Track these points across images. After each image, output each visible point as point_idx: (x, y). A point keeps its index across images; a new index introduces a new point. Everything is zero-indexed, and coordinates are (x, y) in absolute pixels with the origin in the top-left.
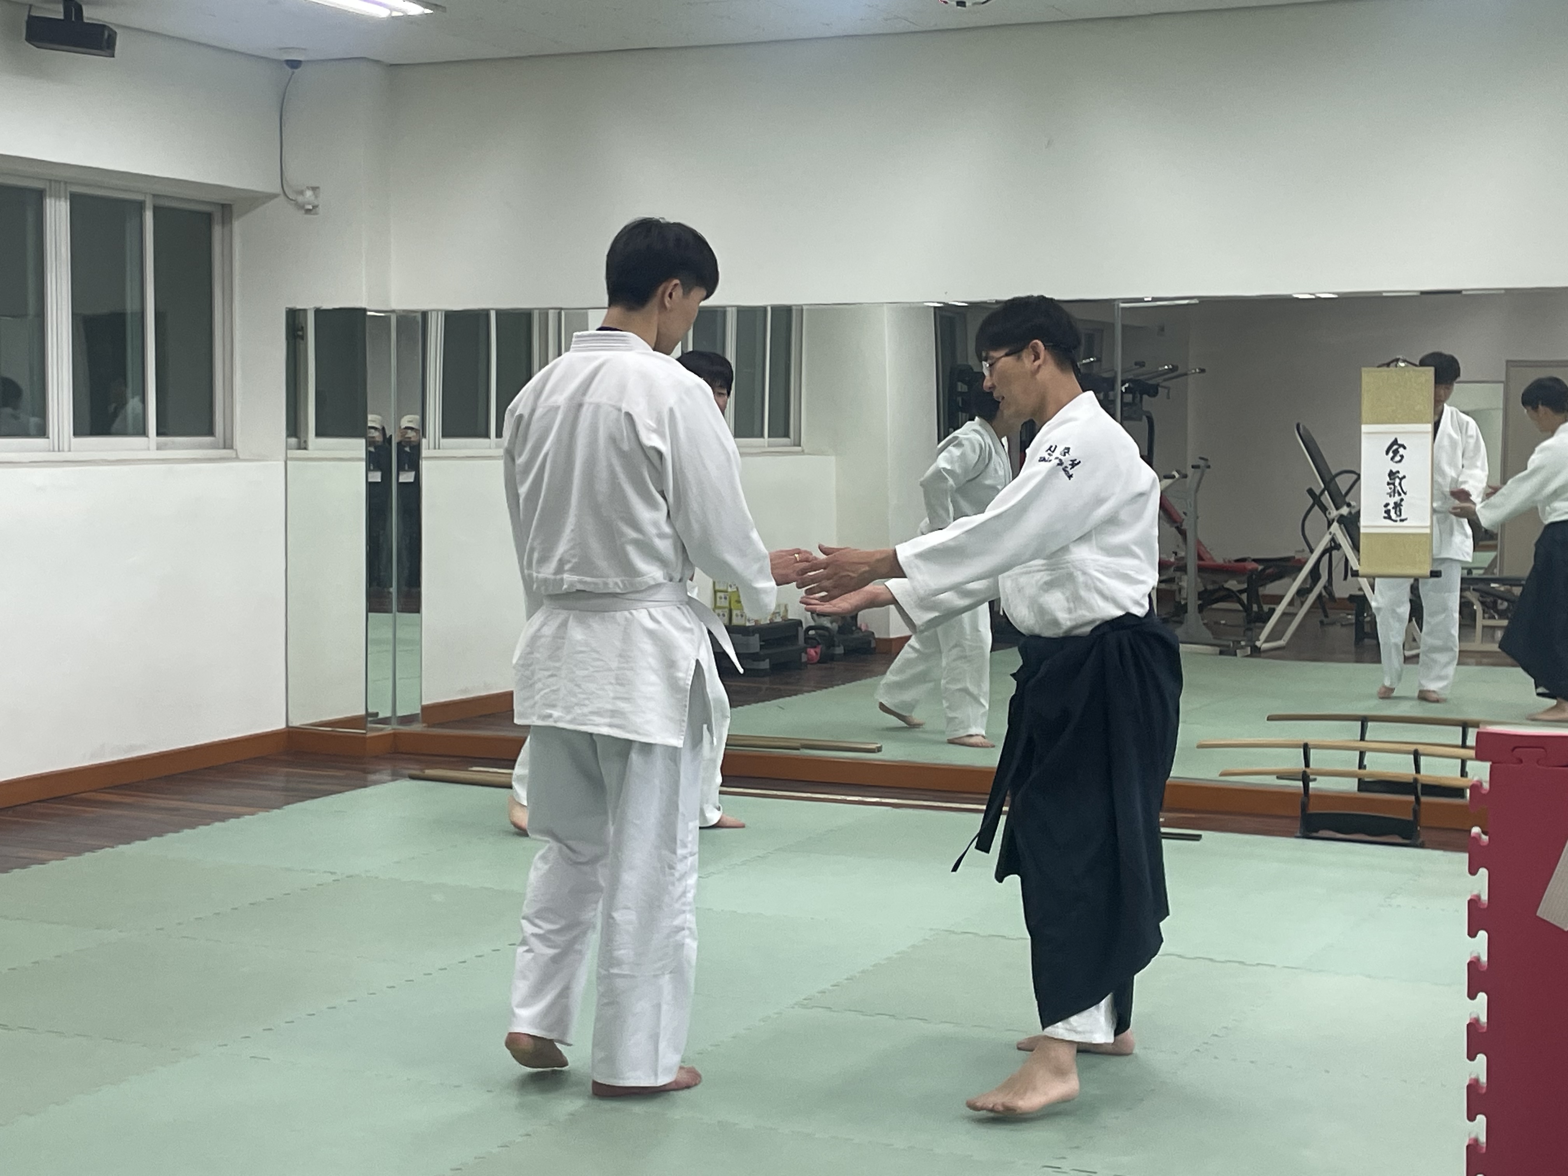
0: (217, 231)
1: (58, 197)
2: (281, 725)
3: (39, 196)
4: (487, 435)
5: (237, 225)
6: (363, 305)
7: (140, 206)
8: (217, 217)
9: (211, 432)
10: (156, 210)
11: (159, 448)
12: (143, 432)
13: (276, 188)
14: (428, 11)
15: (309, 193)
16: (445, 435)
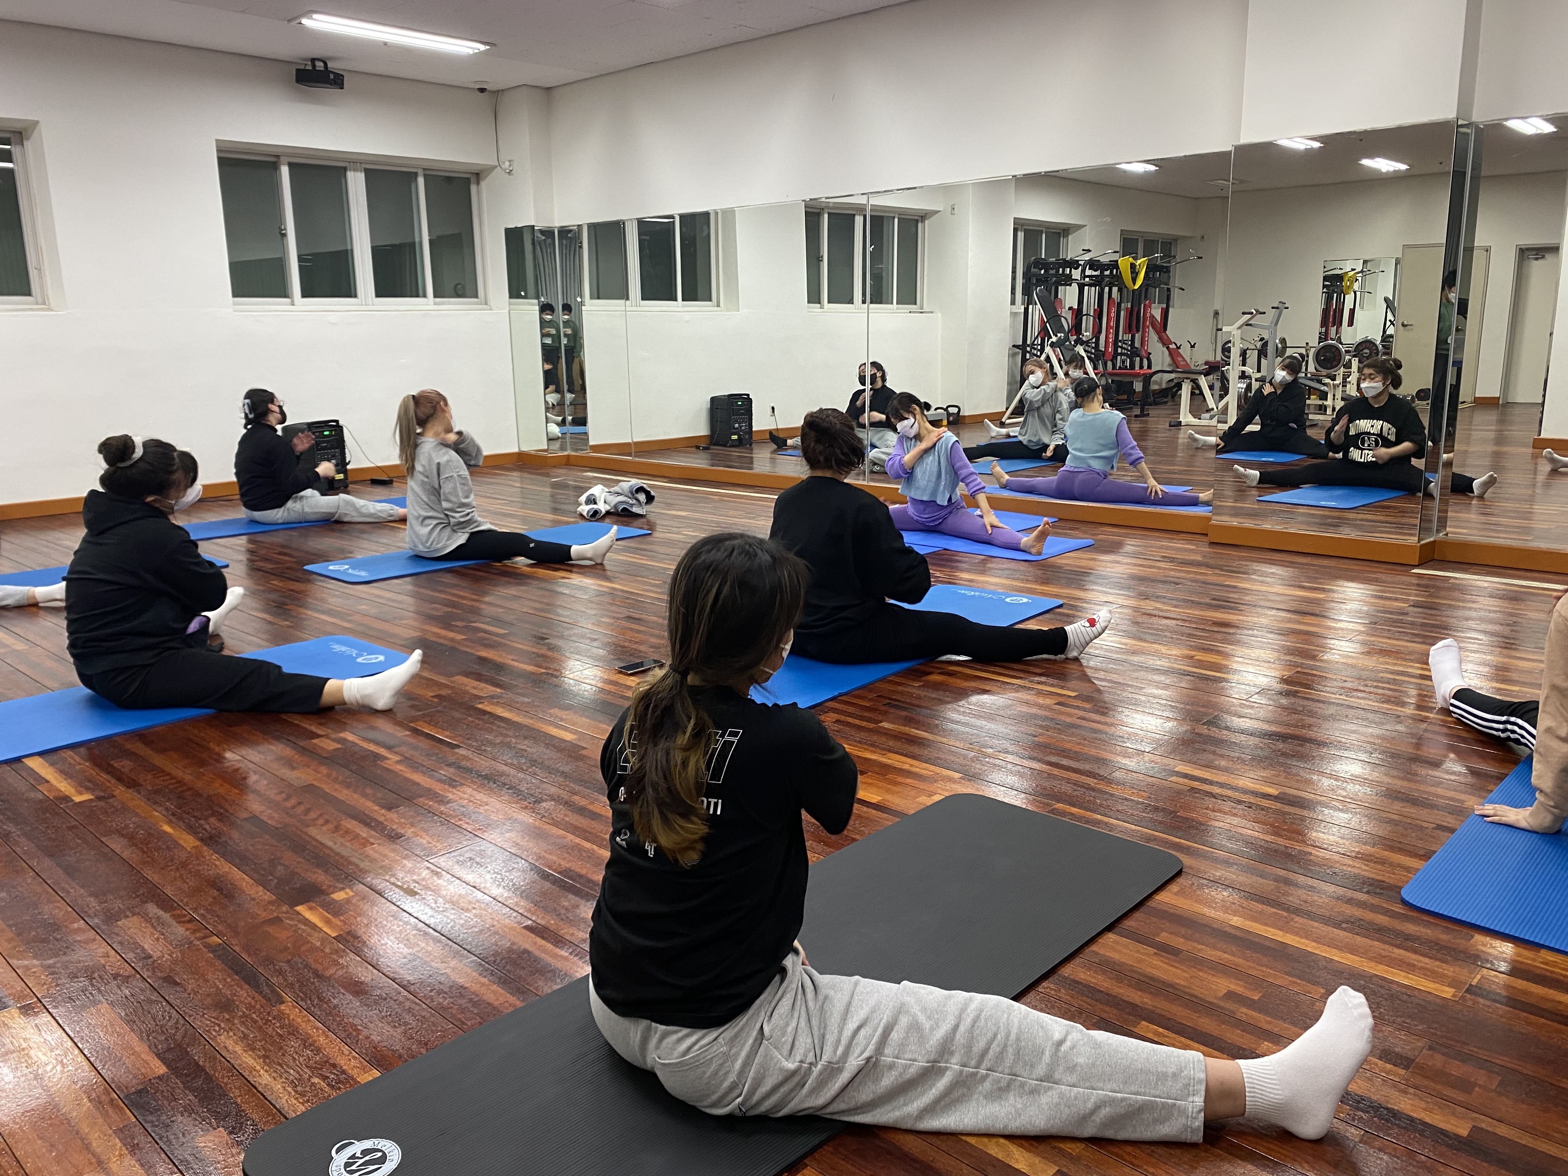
0: (473, 188)
1: (355, 170)
2: (516, 450)
3: (345, 169)
4: (676, 300)
5: (483, 184)
6: (533, 224)
7: (416, 175)
8: (473, 179)
9: (476, 296)
10: (425, 176)
11: (435, 304)
12: (425, 296)
13: (497, 164)
14: (488, 47)
15: (507, 164)
16: (643, 299)
